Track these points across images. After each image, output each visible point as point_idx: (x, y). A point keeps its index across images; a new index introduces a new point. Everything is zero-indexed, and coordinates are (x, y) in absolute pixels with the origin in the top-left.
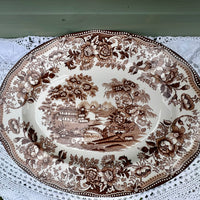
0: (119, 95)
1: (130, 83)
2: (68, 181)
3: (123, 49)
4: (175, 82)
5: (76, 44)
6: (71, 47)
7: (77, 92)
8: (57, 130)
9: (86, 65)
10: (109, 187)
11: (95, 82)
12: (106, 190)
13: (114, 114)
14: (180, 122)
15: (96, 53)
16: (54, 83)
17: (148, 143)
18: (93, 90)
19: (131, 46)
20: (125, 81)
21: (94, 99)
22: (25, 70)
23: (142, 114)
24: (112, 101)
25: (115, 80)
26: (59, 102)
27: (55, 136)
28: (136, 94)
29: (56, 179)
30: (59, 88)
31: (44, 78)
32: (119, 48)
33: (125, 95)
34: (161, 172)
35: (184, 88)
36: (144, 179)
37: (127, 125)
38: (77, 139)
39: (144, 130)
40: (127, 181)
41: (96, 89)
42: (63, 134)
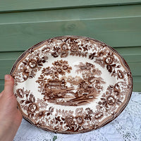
0: (84, 72)
1: (90, 64)
2: (54, 125)
3: (84, 46)
4: (113, 63)
6: (54, 45)
7: (59, 70)
8: (48, 95)
9: (64, 54)
10: (80, 127)
11: (70, 64)
12: (78, 129)
13: (82, 83)
14: (118, 86)
15: (69, 48)
16: (45, 66)
17: (102, 99)
18: (69, 69)
19: (89, 44)
20: (87, 63)
21: (70, 74)
22: (27, 59)
23: (98, 82)
25: (81, 63)
26: (49, 77)
27: (47, 98)
28: (94, 71)
29: (47, 125)
30: (48, 68)
31: (39, 63)
32: (82, 45)
33: (88, 72)
34: (109, 115)
35: (118, 67)
36: (100, 121)
37: (89, 89)
38: (60, 99)
39: (99, 92)
40: (90, 123)
41: (71, 68)
42: (52, 97)
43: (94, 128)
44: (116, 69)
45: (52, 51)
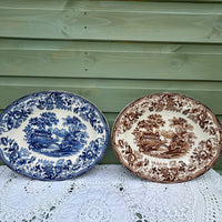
0: (177, 126)
1: (183, 119)
5: (156, 99)
8: (143, 146)
9: (160, 109)
11: (164, 118)
13: (175, 137)
14: (210, 141)
15: (166, 103)
16: (141, 118)
17: (193, 153)
18: (162, 123)
19: (184, 101)
20: (180, 118)
21: (164, 128)
24: (173, 129)
28: (187, 126)
31: (136, 116)
33: (180, 127)
35: (211, 124)
37: (182, 143)
38: (154, 152)
42: (146, 148)
43: (188, 179)
44: (209, 126)
45: (150, 106)
